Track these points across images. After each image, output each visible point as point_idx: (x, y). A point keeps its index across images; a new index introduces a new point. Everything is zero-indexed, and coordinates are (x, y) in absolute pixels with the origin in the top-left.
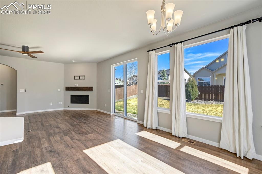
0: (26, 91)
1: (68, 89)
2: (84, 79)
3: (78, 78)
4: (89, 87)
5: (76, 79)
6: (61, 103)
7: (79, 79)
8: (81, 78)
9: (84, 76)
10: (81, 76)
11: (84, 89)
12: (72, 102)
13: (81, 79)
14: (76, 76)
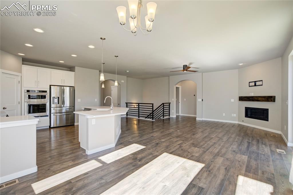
0: (202, 101)
1: (242, 99)
2: (262, 85)
3: (253, 84)
4: (268, 96)
5: (251, 86)
6: (235, 115)
7: (255, 85)
8: (257, 83)
9: (262, 81)
10: (257, 81)
11: (260, 99)
12: (247, 116)
13: (257, 86)
14: (251, 82)
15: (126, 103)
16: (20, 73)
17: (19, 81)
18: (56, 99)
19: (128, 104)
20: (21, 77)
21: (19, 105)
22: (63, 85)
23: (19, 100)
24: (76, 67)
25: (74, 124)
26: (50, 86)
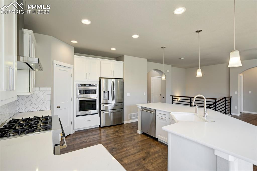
15: (171, 96)
16: (72, 65)
17: (71, 74)
18: (106, 94)
19: (174, 97)
20: (73, 69)
21: (72, 102)
22: (113, 78)
23: (72, 97)
24: (125, 56)
25: (123, 122)
26: (100, 78)
